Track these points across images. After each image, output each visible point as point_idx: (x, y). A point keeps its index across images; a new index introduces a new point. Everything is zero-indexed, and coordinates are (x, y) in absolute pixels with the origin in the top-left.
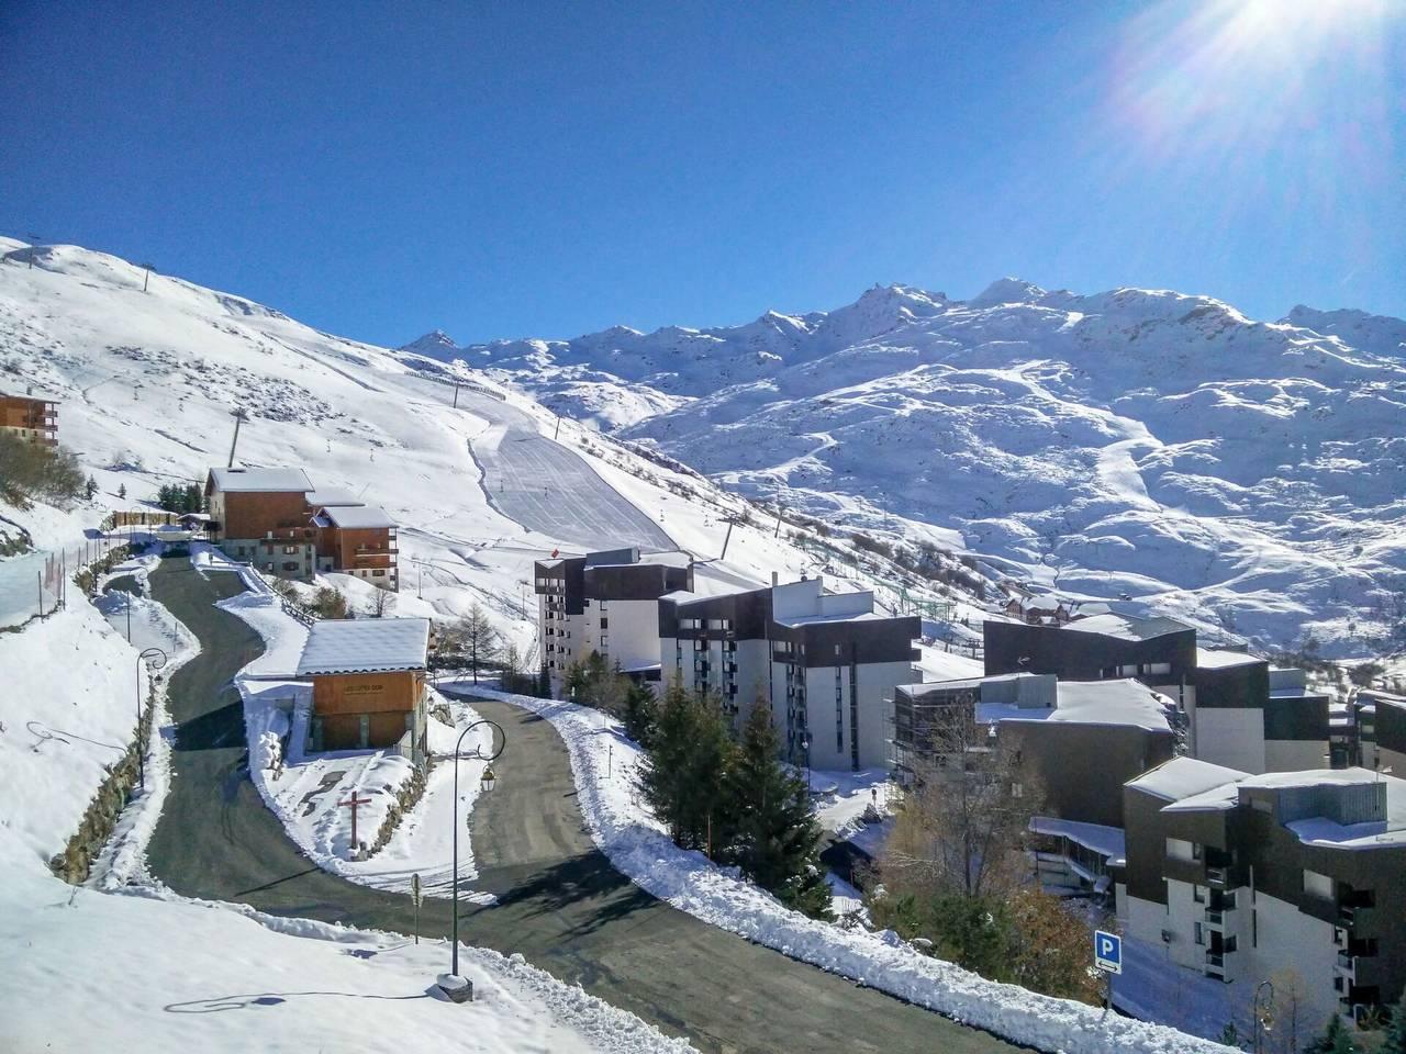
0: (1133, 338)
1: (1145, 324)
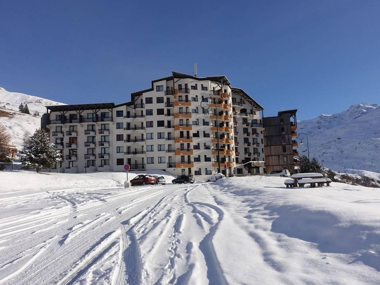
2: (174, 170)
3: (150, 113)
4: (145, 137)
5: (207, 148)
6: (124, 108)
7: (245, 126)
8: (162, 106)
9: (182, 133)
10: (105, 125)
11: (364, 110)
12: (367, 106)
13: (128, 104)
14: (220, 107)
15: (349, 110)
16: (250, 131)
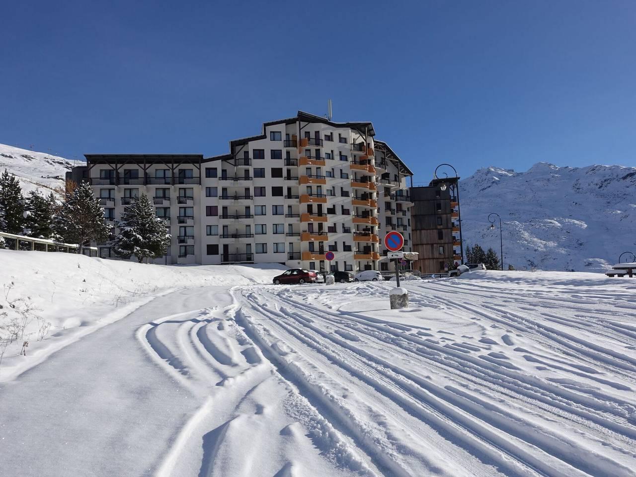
0: (600, 187)
1: (605, 181)
2: (299, 263)
3: (260, 173)
4: (252, 212)
5: (347, 231)
6: (218, 165)
7: (388, 199)
8: (279, 164)
9: (310, 207)
10: (185, 189)
11: (495, 178)
12: (500, 172)
13: (224, 159)
14: (364, 169)
15: (473, 177)
16: (394, 206)
